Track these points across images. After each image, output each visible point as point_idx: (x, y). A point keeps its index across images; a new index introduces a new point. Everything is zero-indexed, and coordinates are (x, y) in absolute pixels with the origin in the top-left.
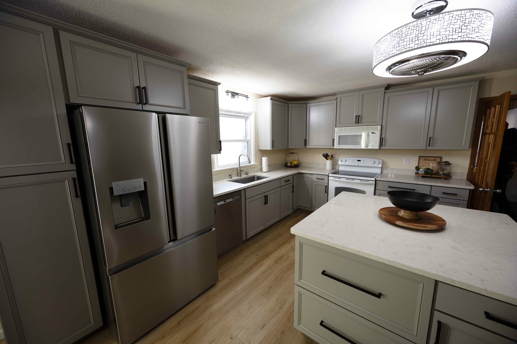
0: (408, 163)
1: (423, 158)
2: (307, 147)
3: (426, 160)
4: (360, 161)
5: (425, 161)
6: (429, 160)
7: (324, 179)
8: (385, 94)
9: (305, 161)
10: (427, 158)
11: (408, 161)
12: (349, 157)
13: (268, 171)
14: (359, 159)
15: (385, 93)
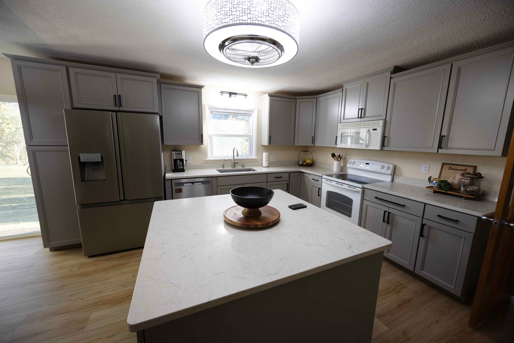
0: (427, 172)
1: (448, 166)
2: (315, 145)
3: (453, 169)
4: (368, 164)
5: (451, 170)
6: (456, 170)
7: (318, 180)
8: (391, 80)
9: (320, 161)
10: (453, 167)
11: (427, 169)
12: (358, 159)
13: (268, 167)
14: (367, 162)
15: (391, 78)
